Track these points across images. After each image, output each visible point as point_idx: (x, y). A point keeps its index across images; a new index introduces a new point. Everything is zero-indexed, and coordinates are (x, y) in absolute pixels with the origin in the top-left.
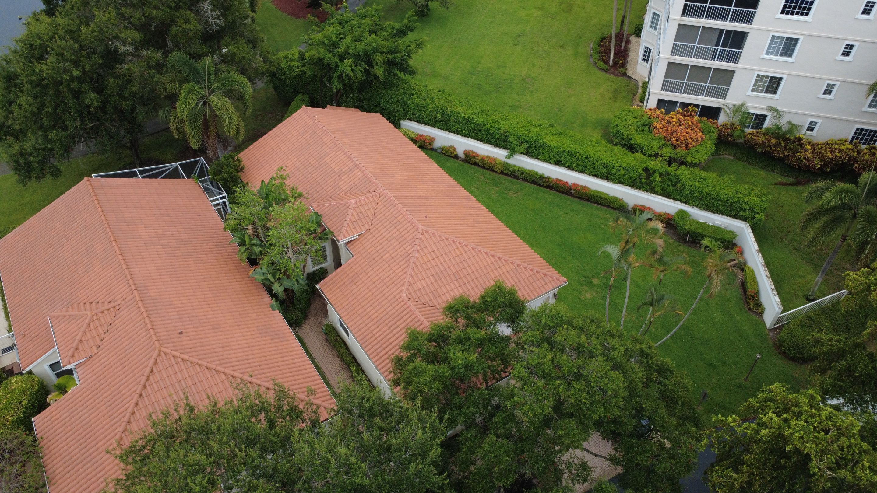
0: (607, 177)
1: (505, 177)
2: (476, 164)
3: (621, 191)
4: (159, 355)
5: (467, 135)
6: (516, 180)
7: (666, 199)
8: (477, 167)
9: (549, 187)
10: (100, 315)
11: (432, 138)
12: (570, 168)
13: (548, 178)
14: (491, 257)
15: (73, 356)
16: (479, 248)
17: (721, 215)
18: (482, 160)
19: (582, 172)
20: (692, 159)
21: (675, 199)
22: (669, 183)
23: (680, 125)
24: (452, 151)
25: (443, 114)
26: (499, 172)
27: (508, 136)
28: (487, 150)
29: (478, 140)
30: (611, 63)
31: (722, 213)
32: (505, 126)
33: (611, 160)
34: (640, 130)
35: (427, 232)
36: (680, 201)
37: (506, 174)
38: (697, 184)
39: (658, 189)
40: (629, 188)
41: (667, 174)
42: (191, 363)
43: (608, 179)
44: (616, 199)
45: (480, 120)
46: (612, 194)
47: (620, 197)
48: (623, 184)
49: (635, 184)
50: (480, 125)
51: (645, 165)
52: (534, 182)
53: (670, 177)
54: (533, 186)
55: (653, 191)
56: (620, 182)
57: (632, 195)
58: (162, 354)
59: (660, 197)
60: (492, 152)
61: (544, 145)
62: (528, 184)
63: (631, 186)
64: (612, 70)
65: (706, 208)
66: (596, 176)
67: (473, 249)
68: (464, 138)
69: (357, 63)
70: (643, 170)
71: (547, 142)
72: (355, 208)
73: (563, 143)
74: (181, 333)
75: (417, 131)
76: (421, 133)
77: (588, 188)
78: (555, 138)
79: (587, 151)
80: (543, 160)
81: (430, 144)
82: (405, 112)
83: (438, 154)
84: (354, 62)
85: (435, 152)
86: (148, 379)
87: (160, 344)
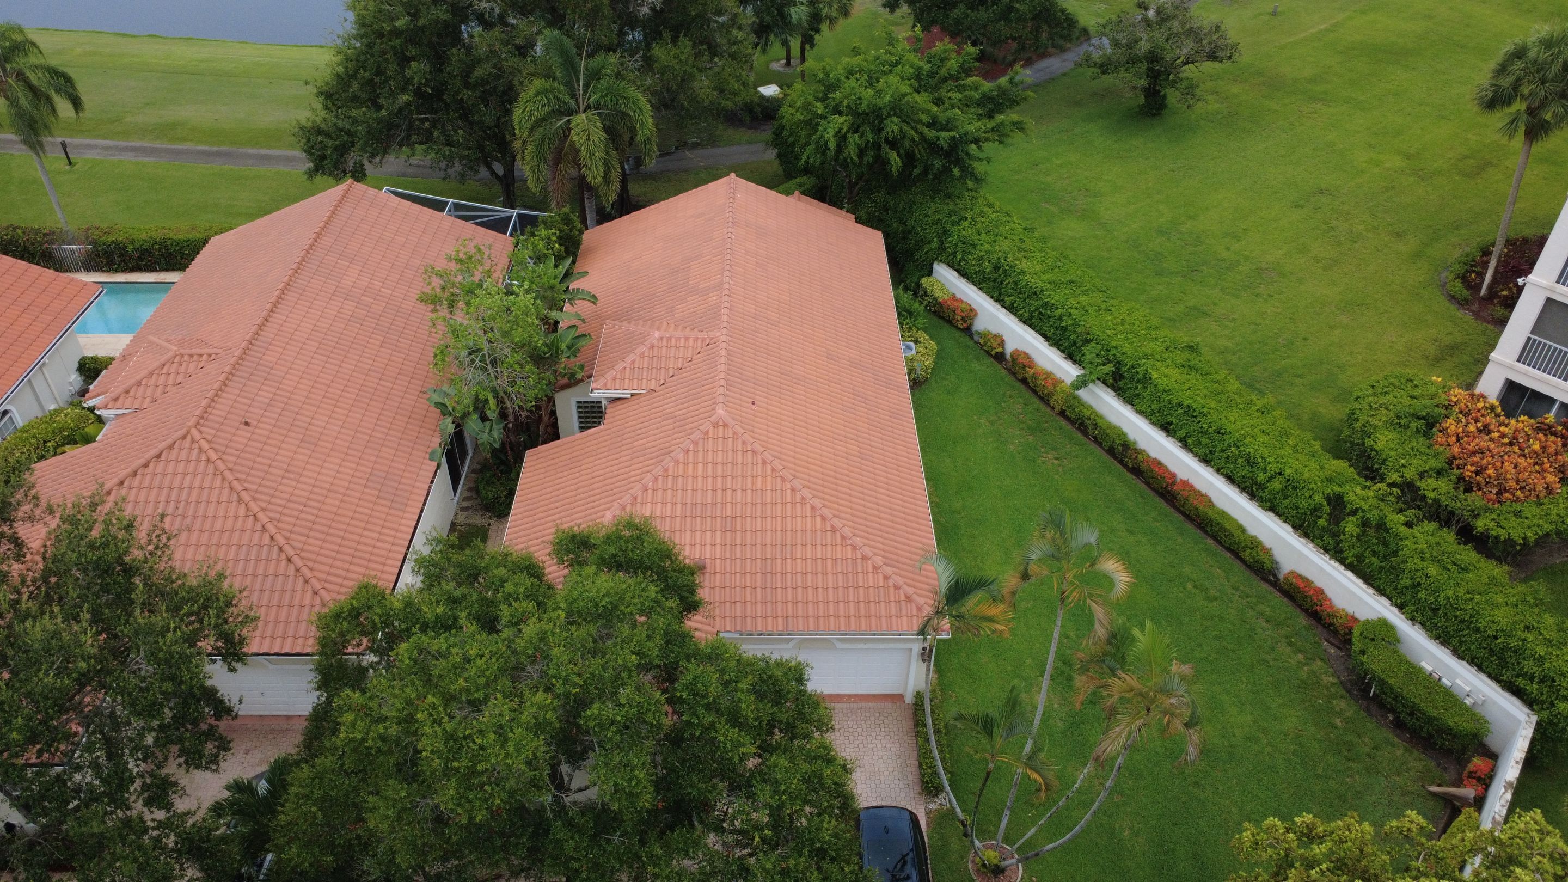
0: (1252, 489)
1: (1063, 423)
2: (1024, 381)
3: (1272, 531)
4: (184, 437)
5: (1027, 321)
6: (1079, 436)
7: (1359, 582)
8: (1022, 387)
9: (1137, 471)
10: (186, 358)
11: (972, 310)
12: (1185, 444)
13: (1141, 452)
14: (818, 519)
15: (116, 399)
16: (806, 493)
17: (1473, 670)
18: (1035, 377)
19: (1205, 460)
20: (1492, 525)
21: (1381, 591)
22: (1380, 548)
23: (1511, 444)
24: (994, 344)
25: (997, 267)
26: (1057, 408)
27: (1088, 341)
28: (1052, 361)
29: (1041, 334)
30: (1483, 291)
31: (1478, 664)
32: (1092, 323)
33: (1266, 453)
34: (1398, 423)
35: (725, 426)
36: (1390, 598)
37: (1068, 419)
38: (1433, 571)
39: (1350, 555)
40: (1290, 529)
41: (1381, 526)
42: (216, 469)
43: (1253, 496)
44: (1255, 544)
45: (1056, 297)
46: (1253, 530)
47: (1267, 542)
48: (1278, 514)
49: (1303, 527)
50: (1053, 307)
51: (1338, 489)
52: (1111, 451)
53: (1387, 536)
54: (1106, 458)
55: (1336, 552)
56: (1272, 507)
57: (1294, 549)
58: (189, 437)
59: (1350, 574)
60: (1060, 367)
61: (1146, 380)
62: (1098, 451)
63: (1296, 527)
64: (1476, 307)
65: (1443, 638)
66: (1230, 479)
67: (793, 490)
68: (1021, 325)
69: (859, 127)
70: (1328, 498)
71: (1155, 375)
72: (653, 347)
73: (1186, 387)
74: (247, 424)
75: (953, 290)
76: (958, 296)
77: (1210, 500)
78: (1175, 373)
79: (1227, 418)
80: (1140, 412)
81: (963, 319)
82: (941, 248)
83: (971, 343)
84: (853, 124)
85: (967, 338)
86: (146, 466)
87: (198, 423)
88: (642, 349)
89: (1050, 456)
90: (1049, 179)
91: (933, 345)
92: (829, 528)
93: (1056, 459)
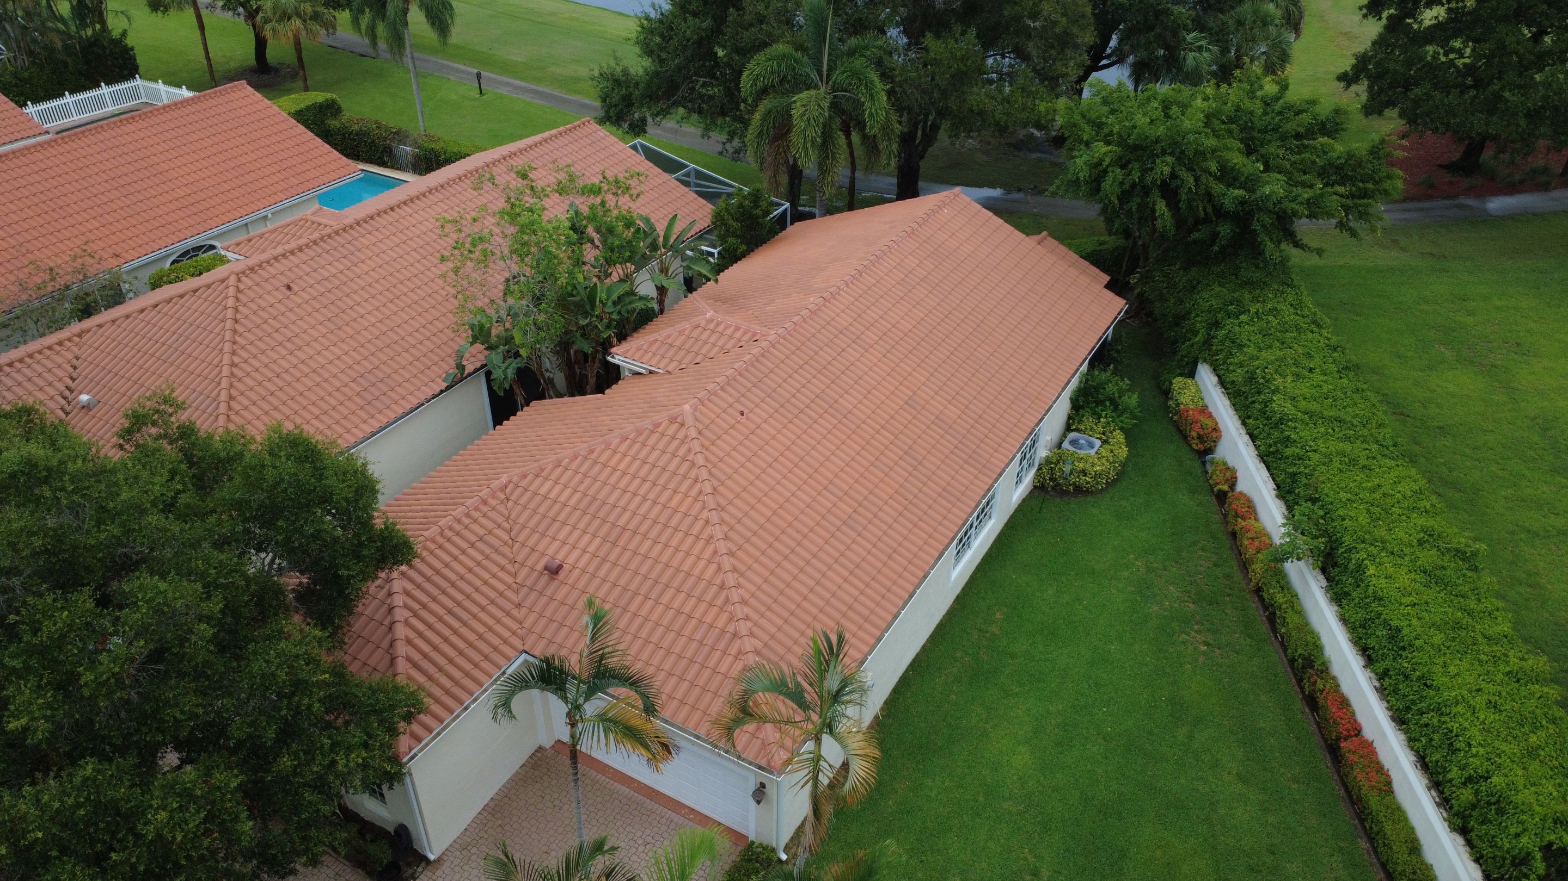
1: (1253, 604)
2: (1233, 536)
4: (223, 280)
5: (1265, 458)
6: (1265, 628)
8: (1227, 543)
9: (1312, 702)
11: (1218, 431)
12: (1382, 685)
13: (1327, 678)
16: (718, 530)
18: (1242, 532)
19: (1400, 720)
24: (1220, 478)
26: (1253, 582)
28: (1271, 516)
29: (1274, 480)
37: (1262, 599)
42: (225, 316)
43: (1444, 800)
46: (1430, 855)
48: (1469, 843)
52: (1292, 663)
54: (1283, 670)
56: (1464, 829)
58: (227, 282)
61: (1359, 573)
62: (1279, 658)
66: (1423, 761)
67: (707, 522)
68: (1257, 461)
69: (1129, 162)
70: (1547, 849)
71: (1372, 571)
72: (697, 327)
73: (1407, 600)
74: (289, 288)
75: (1208, 401)
76: (1211, 409)
77: (1389, 783)
78: (1404, 578)
79: (1445, 665)
80: (1344, 620)
81: (1200, 437)
82: (1208, 342)
83: (1199, 471)
84: (1120, 158)
85: (1198, 464)
86: (182, 296)
87: (243, 273)
88: (686, 325)
89: (1200, 638)
90: (1470, 320)
91: (1123, 452)
92: (718, 582)
93: (1207, 644)
